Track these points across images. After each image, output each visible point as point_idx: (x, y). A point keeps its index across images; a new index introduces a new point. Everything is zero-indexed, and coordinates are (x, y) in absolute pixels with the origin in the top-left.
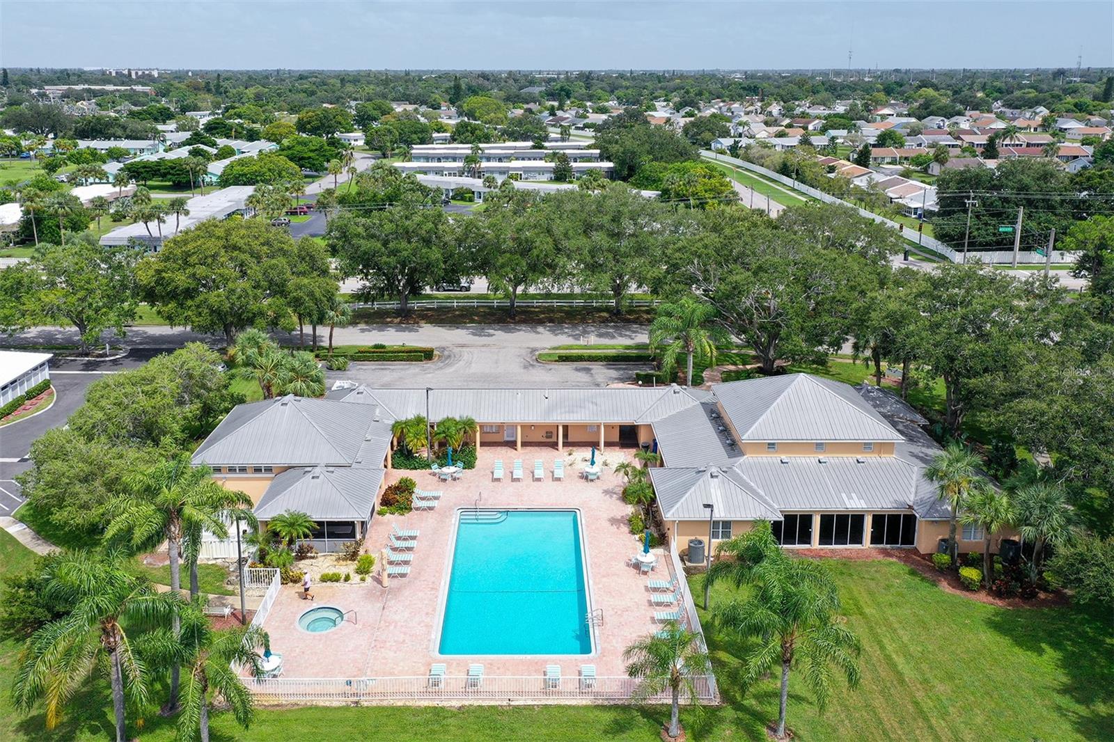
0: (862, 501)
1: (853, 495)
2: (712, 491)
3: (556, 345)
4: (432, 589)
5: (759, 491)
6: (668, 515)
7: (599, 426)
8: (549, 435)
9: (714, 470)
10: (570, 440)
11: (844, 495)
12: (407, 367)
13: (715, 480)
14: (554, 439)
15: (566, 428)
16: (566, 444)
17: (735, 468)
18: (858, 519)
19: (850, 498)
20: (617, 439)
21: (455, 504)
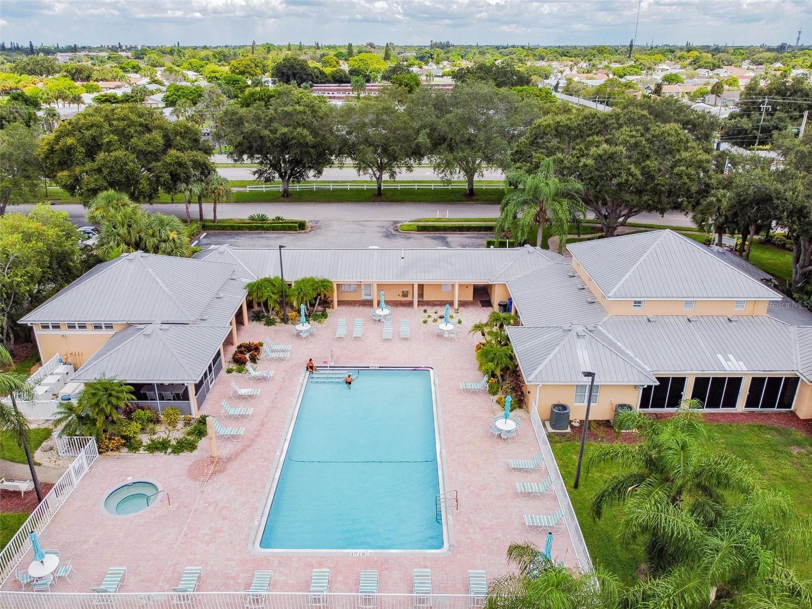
0: (741, 363)
1: (730, 356)
2: (579, 352)
3: (415, 218)
5: (628, 352)
6: (531, 378)
7: (453, 285)
8: (405, 295)
9: (580, 329)
10: (426, 298)
11: (720, 356)
12: (282, 235)
13: (582, 341)
14: (409, 299)
15: (421, 287)
16: (421, 303)
17: (600, 328)
18: (735, 382)
19: (727, 359)
20: (471, 299)
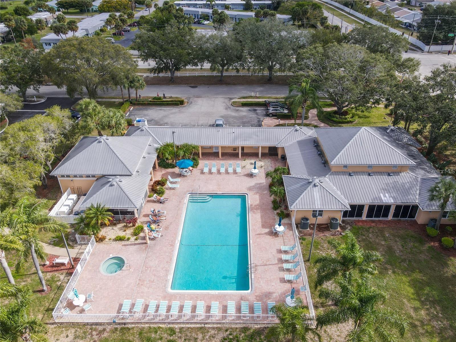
0: (391, 199)
1: (386, 194)
4: (171, 245)
5: (338, 192)
6: (292, 207)
7: (259, 147)
8: (235, 149)
9: (316, 182)
10: (245, 152)
12: (172, 108)
14: (237, 152)
15: (243, 148)
16: (243, 156)
17: (326, 179)
18: (388, 207)
20: (267, 153)
21: (187, 191)
